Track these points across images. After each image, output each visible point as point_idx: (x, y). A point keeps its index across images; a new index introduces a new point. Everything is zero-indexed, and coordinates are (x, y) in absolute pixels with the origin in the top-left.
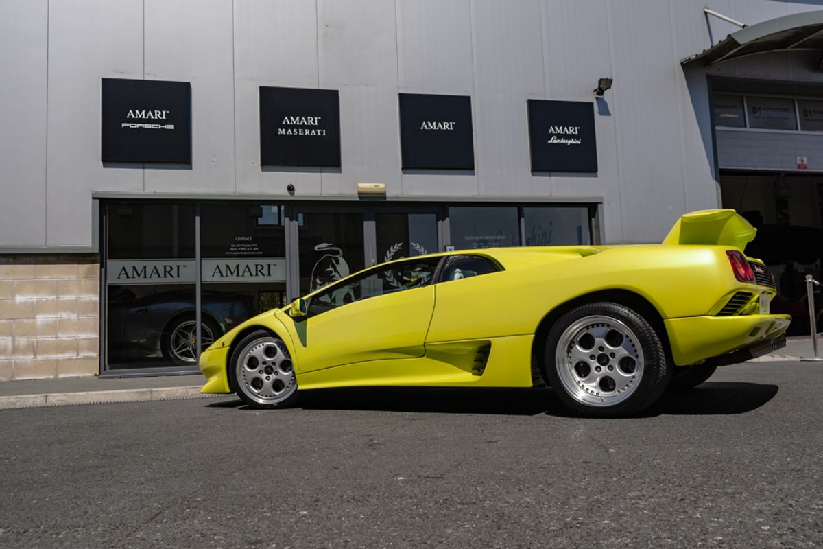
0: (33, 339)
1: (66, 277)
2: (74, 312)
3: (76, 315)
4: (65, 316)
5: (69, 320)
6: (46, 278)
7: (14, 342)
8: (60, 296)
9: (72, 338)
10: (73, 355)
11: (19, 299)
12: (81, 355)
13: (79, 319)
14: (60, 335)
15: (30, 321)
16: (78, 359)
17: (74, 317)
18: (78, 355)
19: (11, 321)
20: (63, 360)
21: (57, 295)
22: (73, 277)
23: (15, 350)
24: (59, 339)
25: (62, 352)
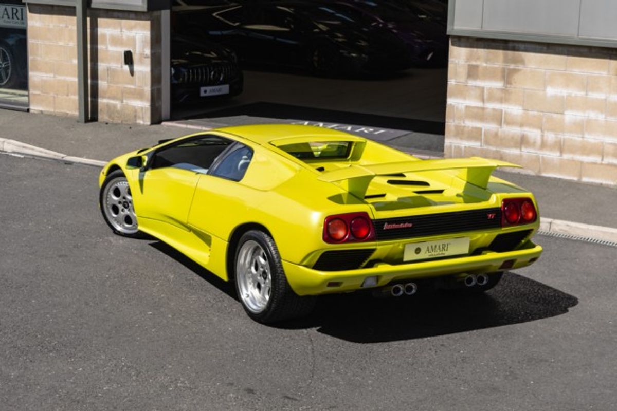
0: (561, 136)
1: (597, 73)
2: (602, 112)
3: (604, 116)
4: (593, 115)
5: (596, 120)
6: (576, 71)
7: (542, 136)
8: (590, 93)
9: (597, 141)
10: (597, 159)
11: (550, 91)
12: (607, 160)
13: (606, 121)
14: (586, 136)
15: (559, 116)
16: (601, 164)
17: (601, 117)
18: (602, 160)
19: (542, 114)
20: (588, 163)
21: (587, 91)
22: (604, 73)
23: (543, 145)
24: (585, 139)
25: (588, 154)
